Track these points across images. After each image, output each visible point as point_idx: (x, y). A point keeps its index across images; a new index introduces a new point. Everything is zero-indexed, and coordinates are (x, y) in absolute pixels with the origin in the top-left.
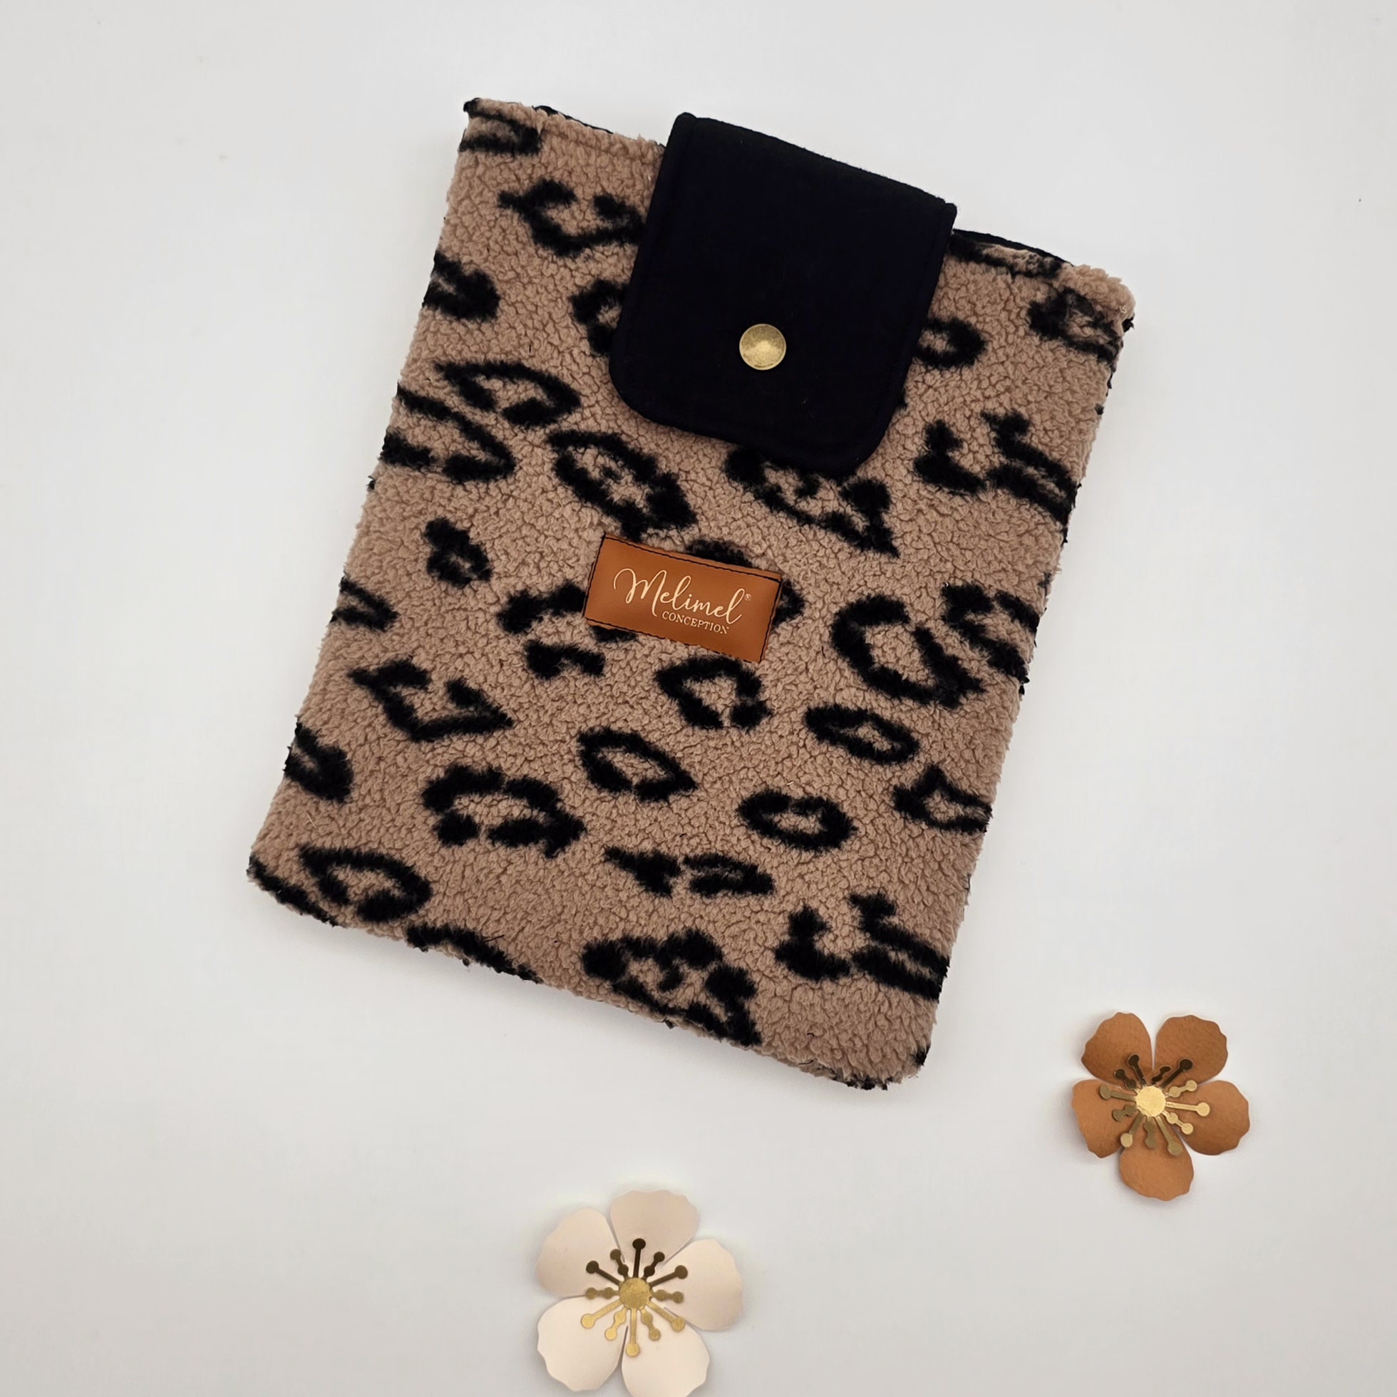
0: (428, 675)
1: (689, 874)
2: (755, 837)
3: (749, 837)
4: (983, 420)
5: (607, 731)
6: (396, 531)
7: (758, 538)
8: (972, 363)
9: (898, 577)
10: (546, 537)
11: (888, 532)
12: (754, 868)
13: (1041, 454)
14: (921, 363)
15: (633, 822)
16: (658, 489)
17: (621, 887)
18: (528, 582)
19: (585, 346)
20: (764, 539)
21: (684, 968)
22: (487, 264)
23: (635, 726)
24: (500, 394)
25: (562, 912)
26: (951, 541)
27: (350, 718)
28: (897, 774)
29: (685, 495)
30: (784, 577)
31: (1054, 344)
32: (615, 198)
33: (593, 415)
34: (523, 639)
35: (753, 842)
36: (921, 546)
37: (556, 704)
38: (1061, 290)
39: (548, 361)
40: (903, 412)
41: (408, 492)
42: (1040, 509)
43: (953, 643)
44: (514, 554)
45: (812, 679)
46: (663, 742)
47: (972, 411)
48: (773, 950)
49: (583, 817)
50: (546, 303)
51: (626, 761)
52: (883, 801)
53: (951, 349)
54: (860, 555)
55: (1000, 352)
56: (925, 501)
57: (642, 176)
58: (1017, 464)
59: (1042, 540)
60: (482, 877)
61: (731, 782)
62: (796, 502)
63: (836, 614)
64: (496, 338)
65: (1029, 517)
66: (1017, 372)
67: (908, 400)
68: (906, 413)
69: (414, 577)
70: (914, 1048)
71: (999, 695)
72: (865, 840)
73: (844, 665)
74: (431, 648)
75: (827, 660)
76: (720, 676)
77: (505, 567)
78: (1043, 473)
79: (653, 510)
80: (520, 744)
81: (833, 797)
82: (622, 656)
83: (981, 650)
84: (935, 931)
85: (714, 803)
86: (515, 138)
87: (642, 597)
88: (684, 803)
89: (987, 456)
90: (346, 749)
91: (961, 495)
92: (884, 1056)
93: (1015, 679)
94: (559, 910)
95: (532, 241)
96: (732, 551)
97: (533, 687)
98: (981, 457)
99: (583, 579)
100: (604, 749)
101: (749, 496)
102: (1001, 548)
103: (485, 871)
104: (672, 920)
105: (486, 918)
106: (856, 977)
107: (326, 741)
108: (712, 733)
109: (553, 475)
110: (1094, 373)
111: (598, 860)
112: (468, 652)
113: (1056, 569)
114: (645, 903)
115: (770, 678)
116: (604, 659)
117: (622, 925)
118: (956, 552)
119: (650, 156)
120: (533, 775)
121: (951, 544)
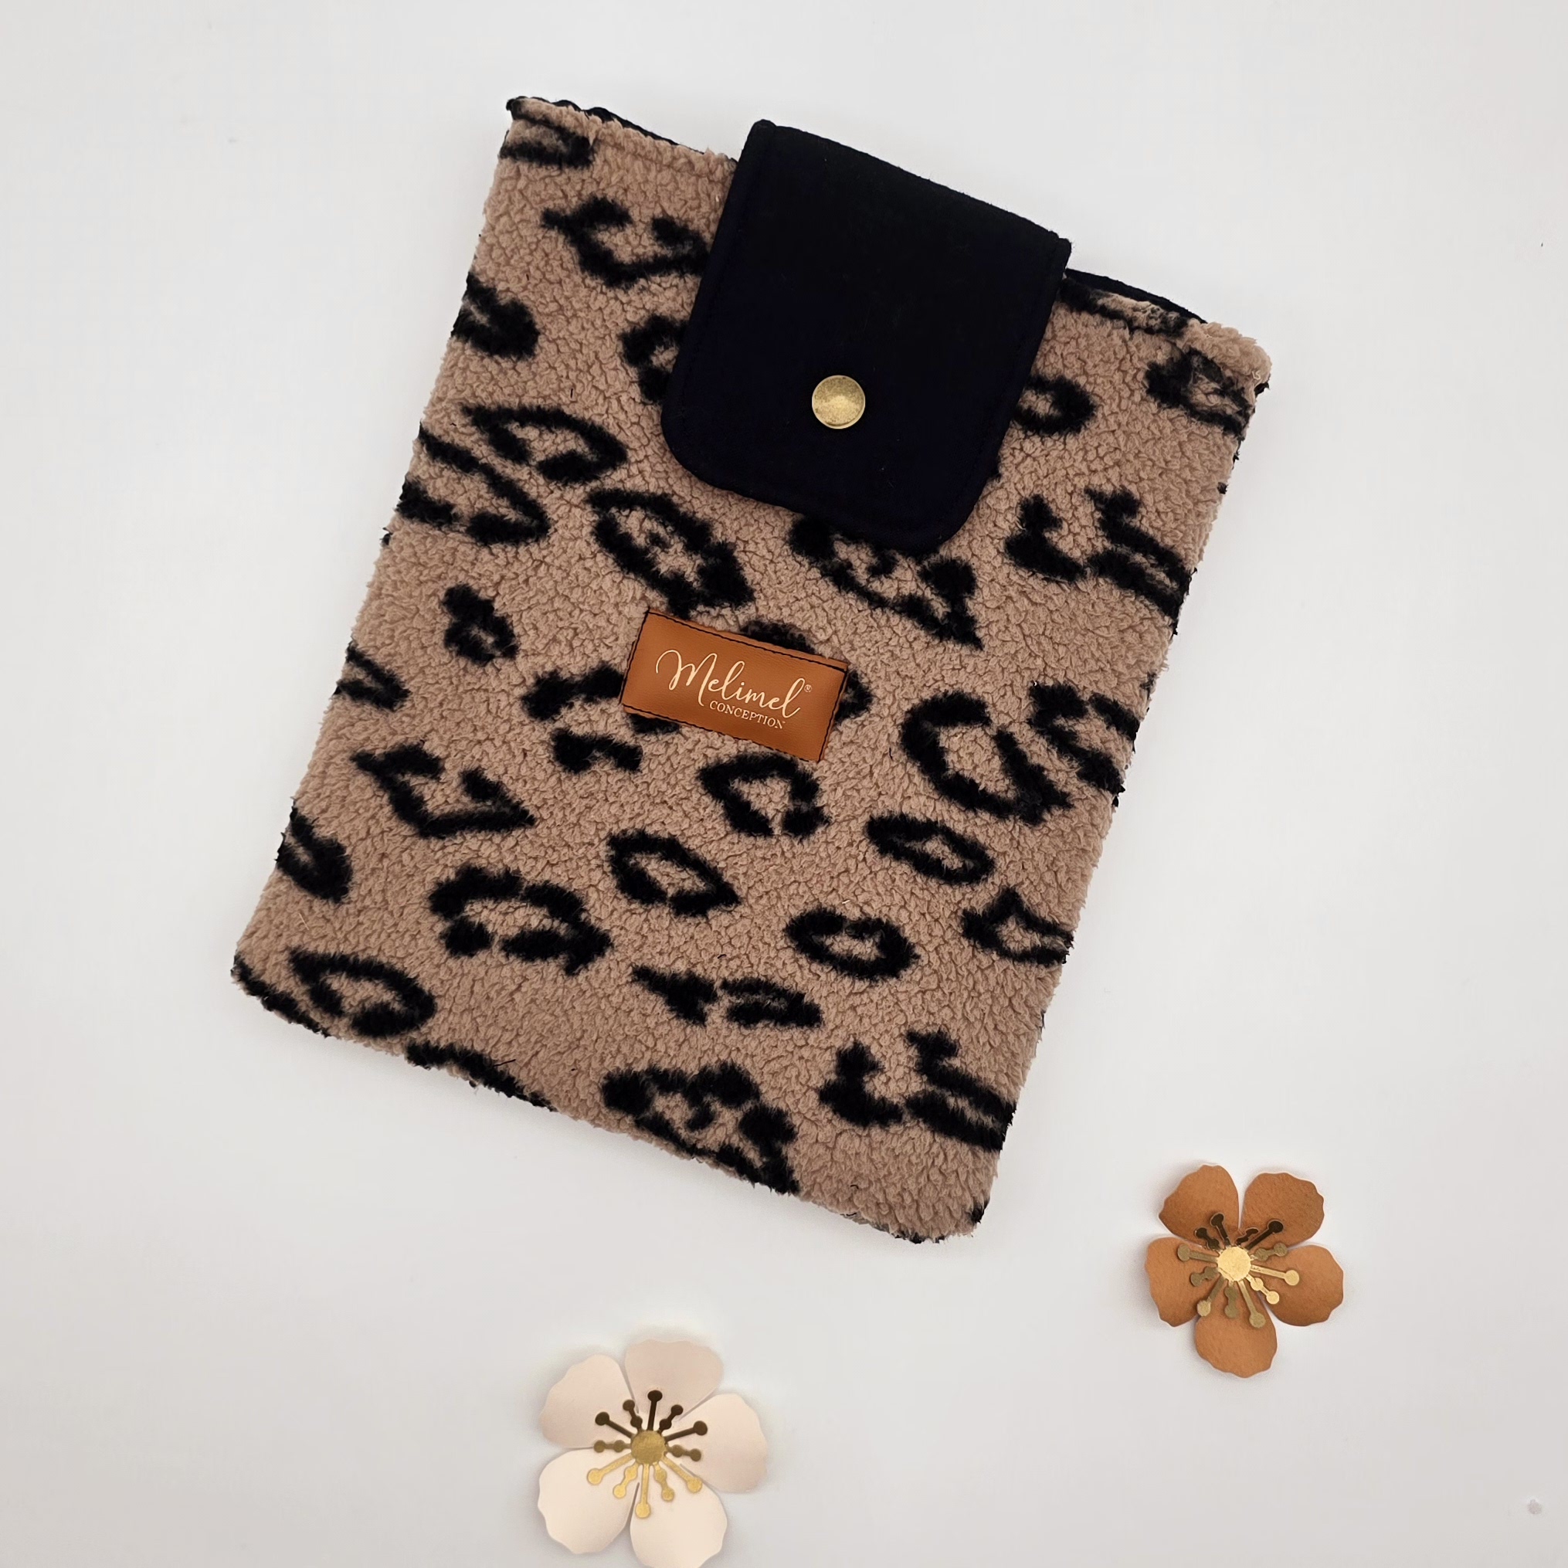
0: (441, 763)
1: (726, 1001)
2: (803, 961)
3: (797, 961)
4: (1087, 497)
5: (642, 833)
6: (411, 596)
7: (823, 622)
8: (1079, 431)
9: (981, 673)
10: (581, 611)
11: (972, 621)
12: (801, 996)
13: (1152, 540)
14: (1019, 427)
15: (666, 940)
16: (711, 561)
17: (649, 1012)
18: (559, 663)
19: (635, 391)
20: (829, 622)
21: (716, 1106)
22: (526, 293)
23: (674, 830)
24: (535, 444)
25: (582, 1037)
26: (1043, 634)
27: (352, 809)
28: (968, 896)
29: (742, 569)
30: (851, 667)
31: (1174, 413)
32: (677, 221)
33: (641, 472)
34: (551, 727)
35: (800, 967)
36: (1008, 639)
37: (585, 802)
38: (1186, 351)
39: (592, 408)
40: (996, 484)
41: (426, 552)
42: (1147, 602)
43: (1038, 751)
44: (543, 628)
45: (876, 784)
46: (704, 849)
47: (1075, 486)
48: (816, 1090)
49: (609, 931)
50: (592, 340)
51: (662, 869)
52: (950, 926)
53: (1054, 412)
54: (938, 645)
55: (1112, 419)
56: (1016, 587)
57: (709, 195)
58: (1123, 550)
59: (1148, 637)
60: (493, 994)
61: (779, 897)
62: (868, 580)
63: (908, 712)
64: (533, 379)
65: (1134, 611)
66: (1130, 444)
67: (1002, 470)
68: (999, 485)
69: (429, 650)
70: (970, 1205)
71: (1089, 811)
72: (927, 971)
73: (913, 769)
74: (445, 733)
75: (895, 764)
76: (772, 776)
77: (533, 643)
78: (1152, 562)
79: (705, 584)
80: (542, 845)
81: (894, 919)
82: (662, 750)
83: (1071, 760)
84: (1000, 1075)
85: (759, 921)
86: (563, 149)
88: (725, 919)
89: (1089, 539)
90: (345, 843)
91: (1058, 583)
92: (936, 1213)
93: (1108, 794)
94: (578, 1035)
95: (578, 267)
96: (792, 635)
97: (559, 781)
98: (1082, 540)
99: (622, 661)
100: (637, 855)
101: (815, 573)
102: (1099, 644)
103: (497, 987)
104: (705, 1052)
105: (496, 1040)
106: (908, 1125)
107: (323, 832)
108: (760, 841)
109: (592, 540)
110: (1219, 448)
111: (624, 980)
112: (487, 739)
113: (1160, 669)
114: (675, 1031)
115: (828, 782)
116: (641, 753)
117: (648, 1055)
118: (1047, 646)
119: (719, 174)
120: (555, 881)
121: (1042, 638)
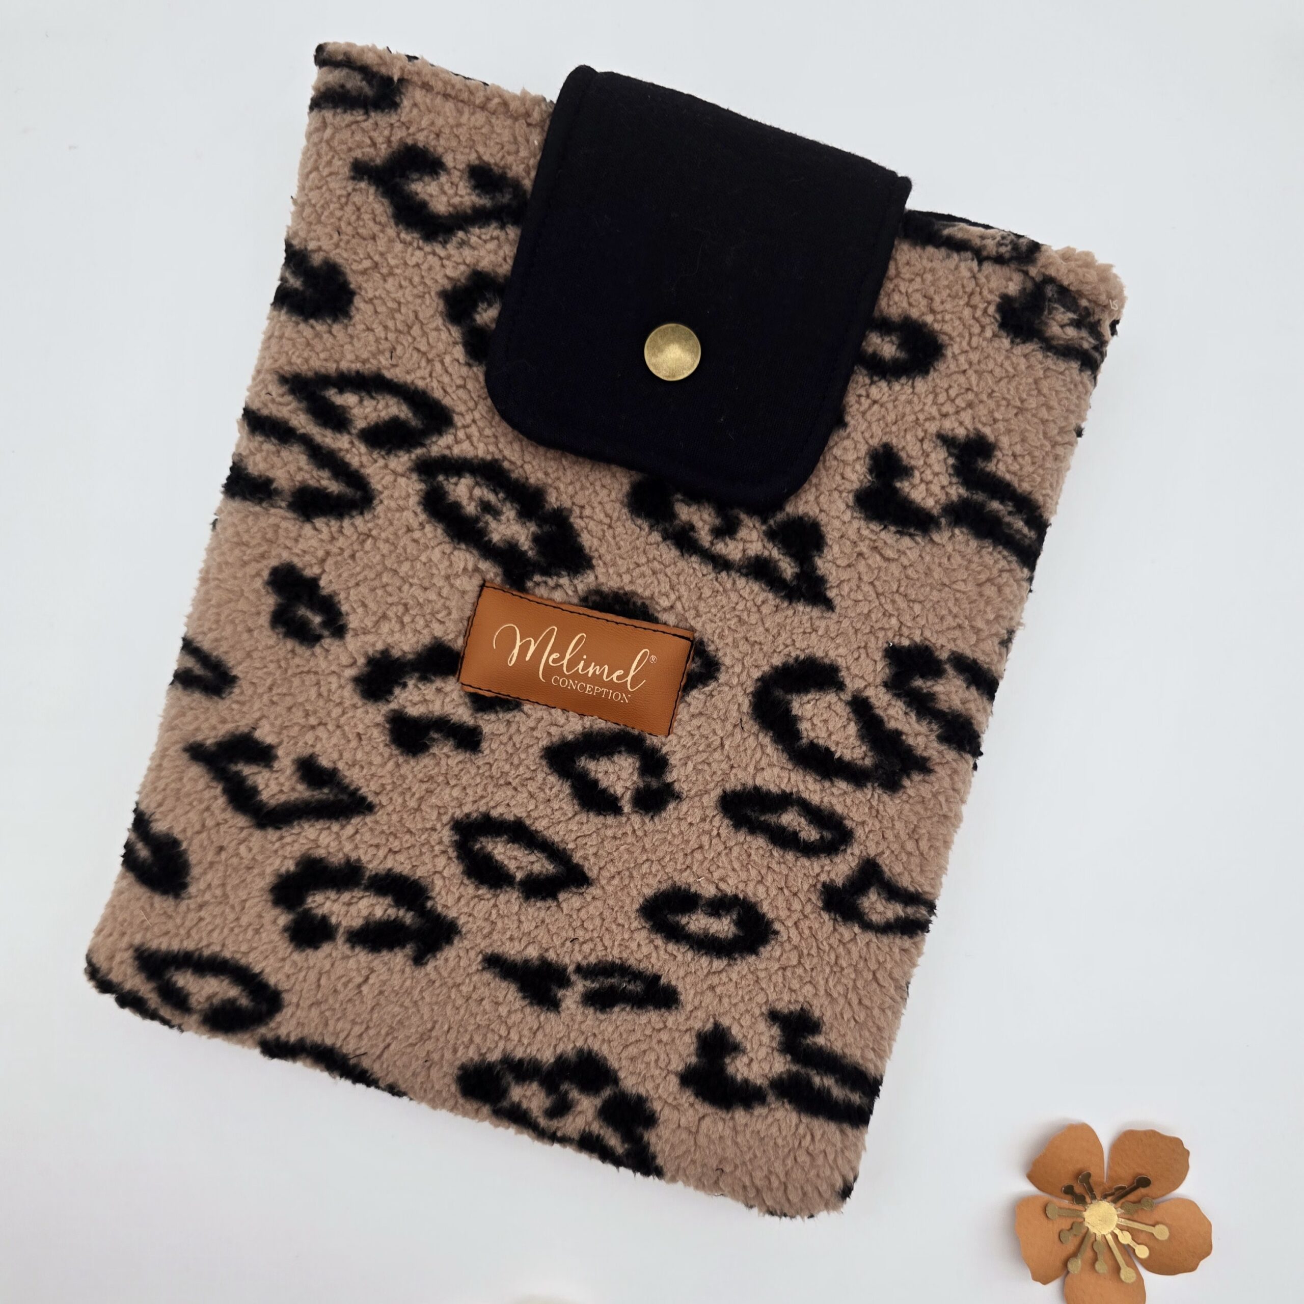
0: (274, 751)
1: (580, 986)
2: (659, 942)
3: (652, 941)
4: (939, 442)
5: (486, 817)
6: (235, 578)
7: (665, 587)
8: (927, 372)
9: (833, 635)
10: (411, 585)
11: (821, 581)
12: (657, 978)
13: (1008, 485)
14: (864, 372)
15: (515, 925)
16: (546, 528)
17: (501, 999)
18: (390, 640)
19: (459, 352)
20: (672, 588)
21: (574, 1094)
22: (338, 251)
23: (520, 812)
24: (356, 411)
25: (433, 1028)
26: (897, 591)
27: (186, 801)
28: (827, 868)
29: (579, 535)
30: (697, 635)
31: (1029, 347)
32: (495, 168)
33: (469, 437)
34: (385, 708)
35: (656, 947)
36: (861, 598)
37: (424, 786)
38: (1039, 279)
39: (414, 371)
40: (843, 433)
41: (248, 531)
42: (1005, 553)
43: (896, 715)
44: (372, 606)
45: (728, 757)
46: (551, 831)
47: (926, 431)
48: (676, 1074)
49: (457, 918)
50: (410, 299)
51: (509, 853)
52: (810, 899)
53: (901, 355)
54: (787, 608)
55: (962, 359)
56: (867, 542)
57: (528, 141)
58: (979, 497)
59: (1007, 590)
60: (340, 986)
61: (631, 877)
62: (712, 543)
63: (758, 680)
64: (351, 343)
65: (991, 562)
66: (982, 384)
67: (848, 418)
68: (845, 434)
69: (255, 633)
70: (839, 1184)
71: (950, 776)
72: (787, 946)
73: (766, 739)
74: (276, 718)
75: (746, 735)
76: (620, 752)
77: (362, 621)
78: (1010, 509)
79: (540, 553)
80: (383, 832)
81: (750, 894)
82: (502, 728)
83: (930, 723)
84: (866, 1051)
85: (611, 902)
86: (368, 91)
87: (527, 659)
88: (576, 901)
89: (943, 487)
90: (180, 837)
91: (911, 536)
92: (805, 1194)
93: (968, 757)
94: (429, 1026)
95: (392, 222)
96: (634, 603)
97: (398, 765)
98: (936, 489)
99: (457, 637)
100: (482, 839)
101: (656, 537)
102: (956, 600)
103: (344, 980)
104: (561, 1039)
105: (345, 1033)
106: (773, 1106)
107: (160, 826)
108: (610, 820)
109: (419, 510)
110: (1075, 385)
111: (474, 968)
112: (320, 724)
113: (1019, 624)
114: (529, 1019)
115: (678, 756)
116: (481, 733)
117: (501, 1045)
118: (902, 603)
119: (536, 116)
120: (398, 869)
121: (897, 597)
